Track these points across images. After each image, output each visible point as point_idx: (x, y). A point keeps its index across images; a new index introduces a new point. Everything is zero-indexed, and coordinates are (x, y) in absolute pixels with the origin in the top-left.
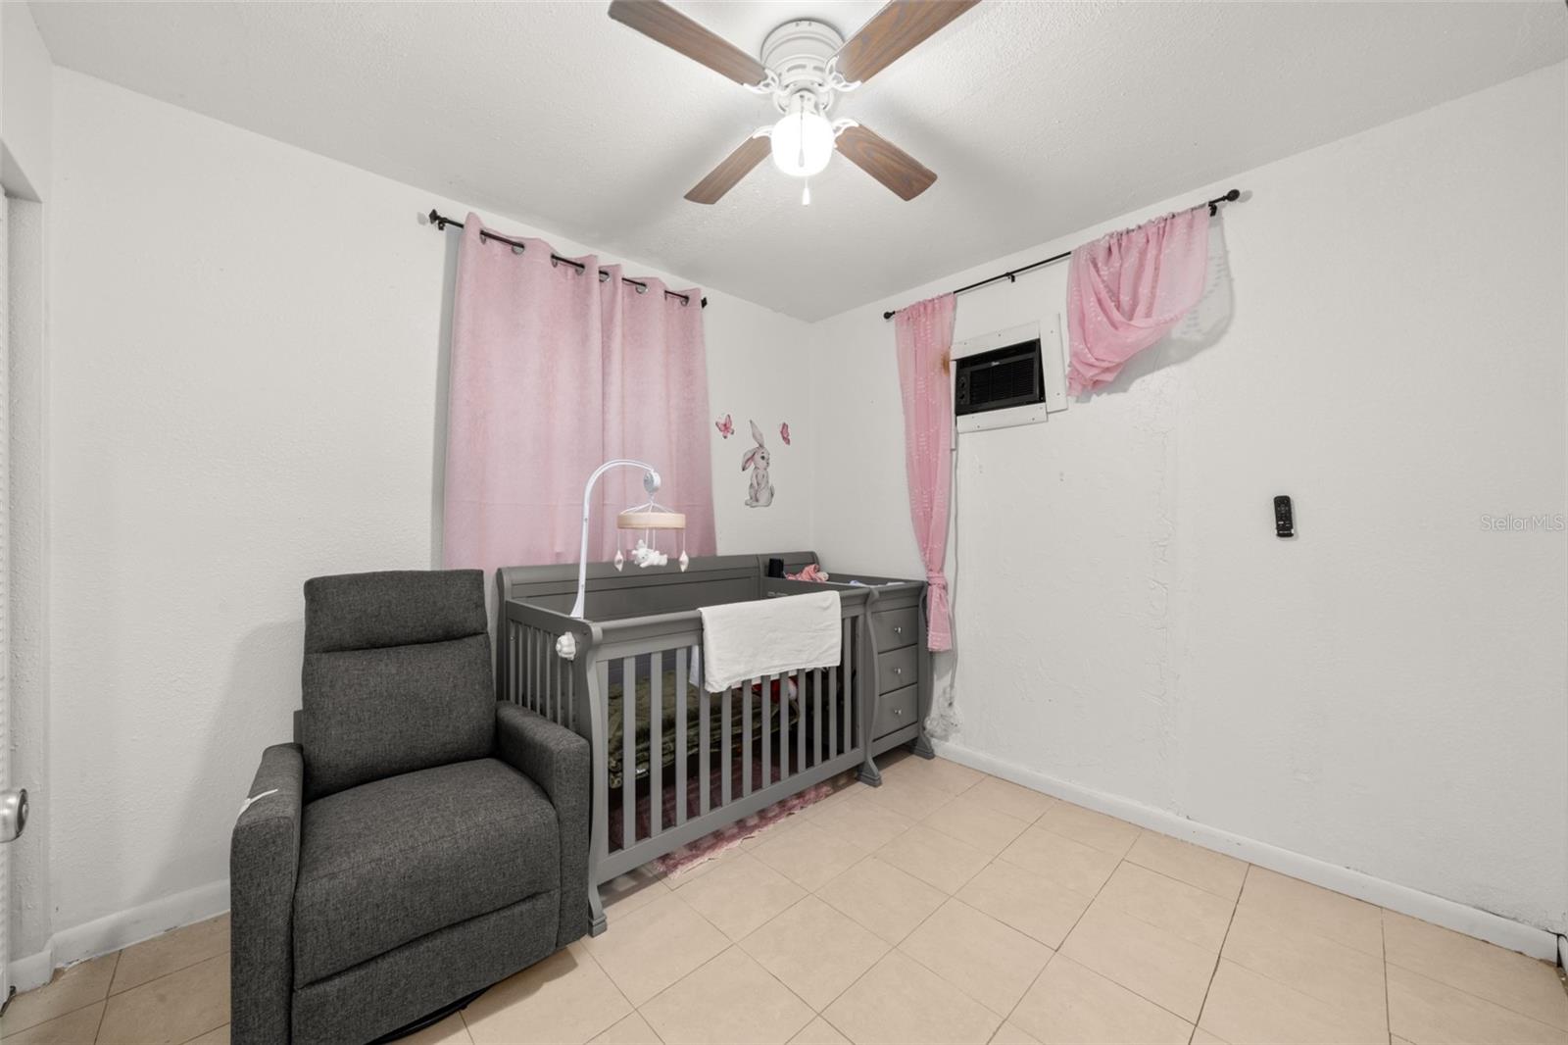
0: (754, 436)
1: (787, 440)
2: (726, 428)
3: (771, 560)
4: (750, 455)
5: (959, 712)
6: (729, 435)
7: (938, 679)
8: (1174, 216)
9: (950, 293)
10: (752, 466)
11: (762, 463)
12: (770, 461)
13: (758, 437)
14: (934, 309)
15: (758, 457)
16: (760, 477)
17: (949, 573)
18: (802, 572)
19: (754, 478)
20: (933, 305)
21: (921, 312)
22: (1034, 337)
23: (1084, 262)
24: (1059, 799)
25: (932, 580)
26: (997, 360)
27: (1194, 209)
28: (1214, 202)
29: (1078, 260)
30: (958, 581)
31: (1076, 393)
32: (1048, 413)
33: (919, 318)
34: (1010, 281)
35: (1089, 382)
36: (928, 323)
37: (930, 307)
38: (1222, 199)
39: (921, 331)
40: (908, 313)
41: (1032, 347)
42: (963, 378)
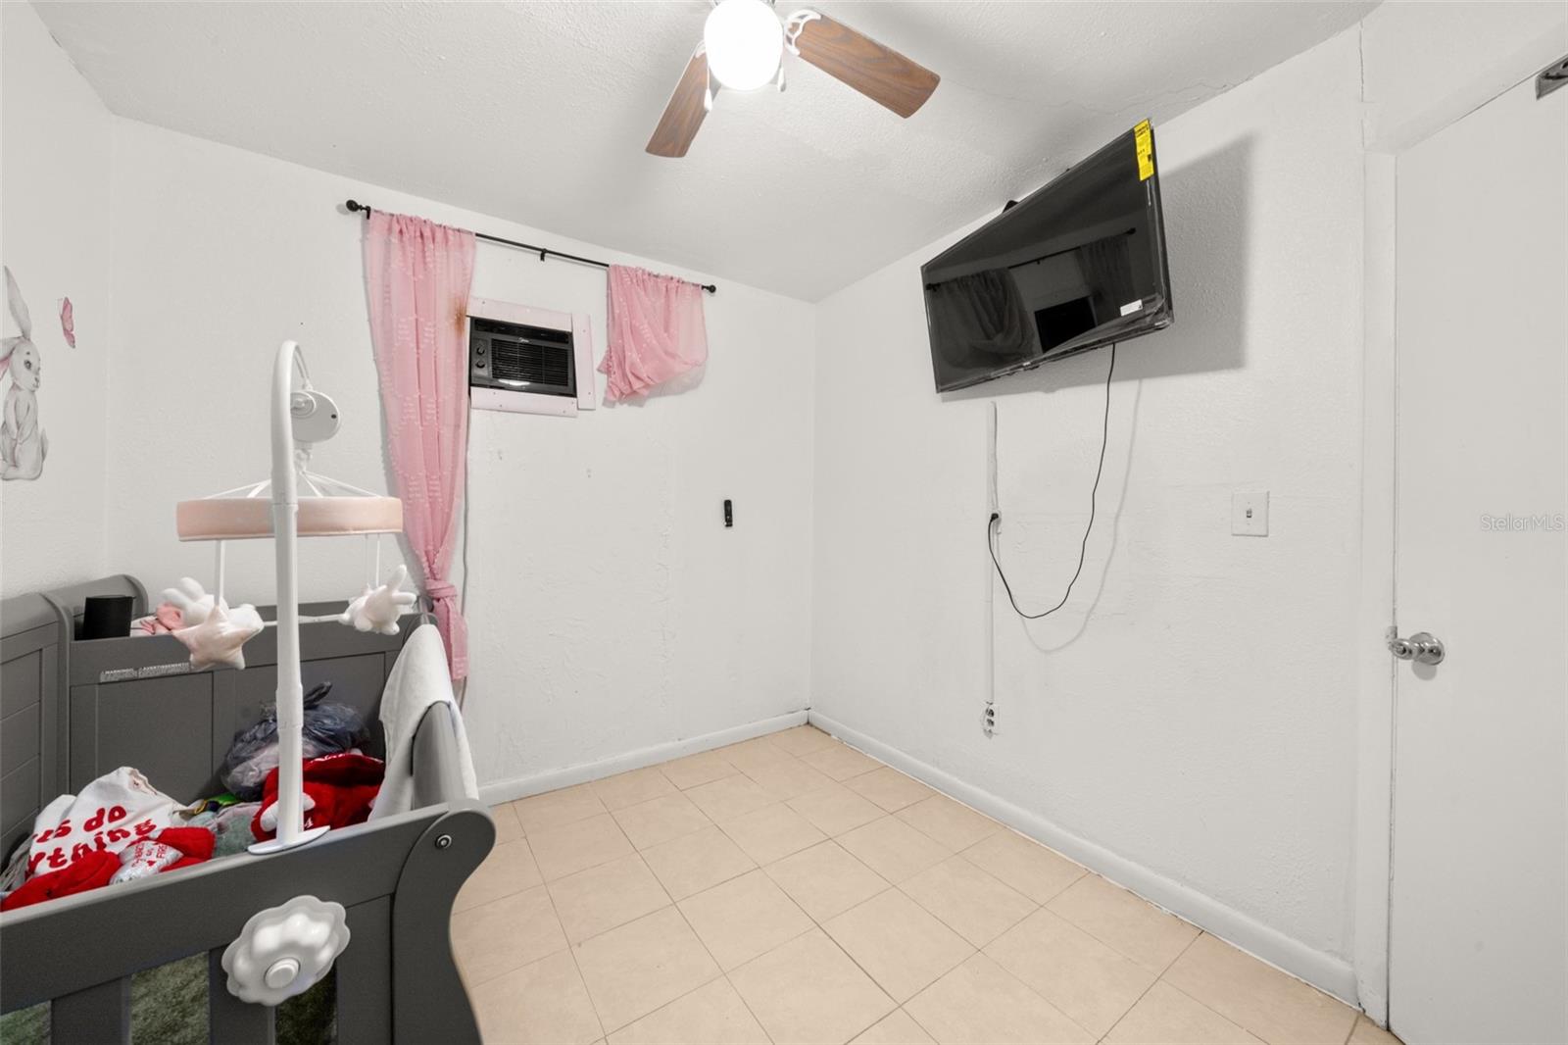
0: (12, 308)
1: (69, 335)
3: (89, 600)
4: (3, 352)
8: (682, 283)
9: (471, 233)
10: (7, 381)
11: (26, 378)
12: (41, 375)
13: (22, 316)
14: (446, 239)
15: (18, 360)
16: (22, 409)
19: (8, 410)
21: (425, 234)
22: (567, 329)
23: (629, 283)
24: (589, 782)
25: (443, 591)
26: (525, 337)
27: (693, 285)
28: (703, 287)
29: (622, 279)
30: (468, 588)
31: (612, 398)
32: (578, 409)
33: (419, 240)
34: (539, 258)
35: (629, 391)
36: (437, 254)
37: (439, 235)
38: (707, 288)
39: (428, 259)
40: (398, 222)
41: (565, 338)
42: (481, 342)
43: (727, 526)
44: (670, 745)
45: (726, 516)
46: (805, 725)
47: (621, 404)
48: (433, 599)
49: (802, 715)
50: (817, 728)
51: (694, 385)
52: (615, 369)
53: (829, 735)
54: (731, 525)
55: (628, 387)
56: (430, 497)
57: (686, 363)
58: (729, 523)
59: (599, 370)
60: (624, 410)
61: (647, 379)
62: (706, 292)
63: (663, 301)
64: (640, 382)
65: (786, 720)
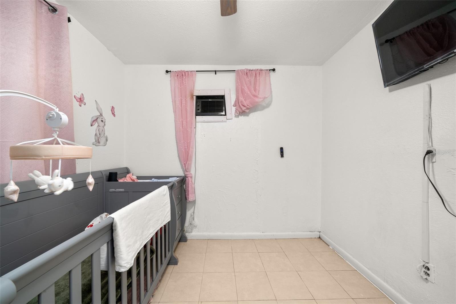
0: (97, 109)
1: (114, 114)
2: (81, 100)
3: (110, 173)
4: (95, 118)
5: (196, 221)
6: (83, 105)
7: (188, 211)
8: (262, 70)
9: (195, 71)
10: (96, 124)
11: (102, 124)
12: (106, 123)
13: (100, 110)
14: (188, 74)
15: (99, 120)
16: (101, 131)
17: (192, 172)
18: (126, 177)
19: (97, 131)
20: (188, 73)
21: (183, 74)
22: (223, 94)
23: (241, 74)
24: (231, 240)
25: (188, 175)
26: (210, 99)
27: (266, 70)
28: (270, 70)
29: (239, 73)
30: (196, 175)
31: (237, 114)
32: (227, 119)
33: (182, 76)
34: (215, 74)
35: (242, 111)
36: (186, 79)
37: (187, 74)
38: (272, 70)
39: (184, 81)
40: (177, 73)
41: (223, 97)
42: (198, 103)
43: (281, 157)
44: (259, 233)
45: (281, 153)
46: (318, 238)
47: (241, 116)
48: (186, 177)
49: (317, 234)
50: (323, 241)
51: (268, 105)
52: (237, 104)
53: (329, 246)
54: (283, 157)
55: (241, 110)
56: (185, 148)
57: (261, 98)
58: (282, 156)
59: (233, 106)
60: (242, 118)
61: (247, 106)
62: (272, 72)
63: (254, 78)
64: (245, 107)
65: (308, 234)
